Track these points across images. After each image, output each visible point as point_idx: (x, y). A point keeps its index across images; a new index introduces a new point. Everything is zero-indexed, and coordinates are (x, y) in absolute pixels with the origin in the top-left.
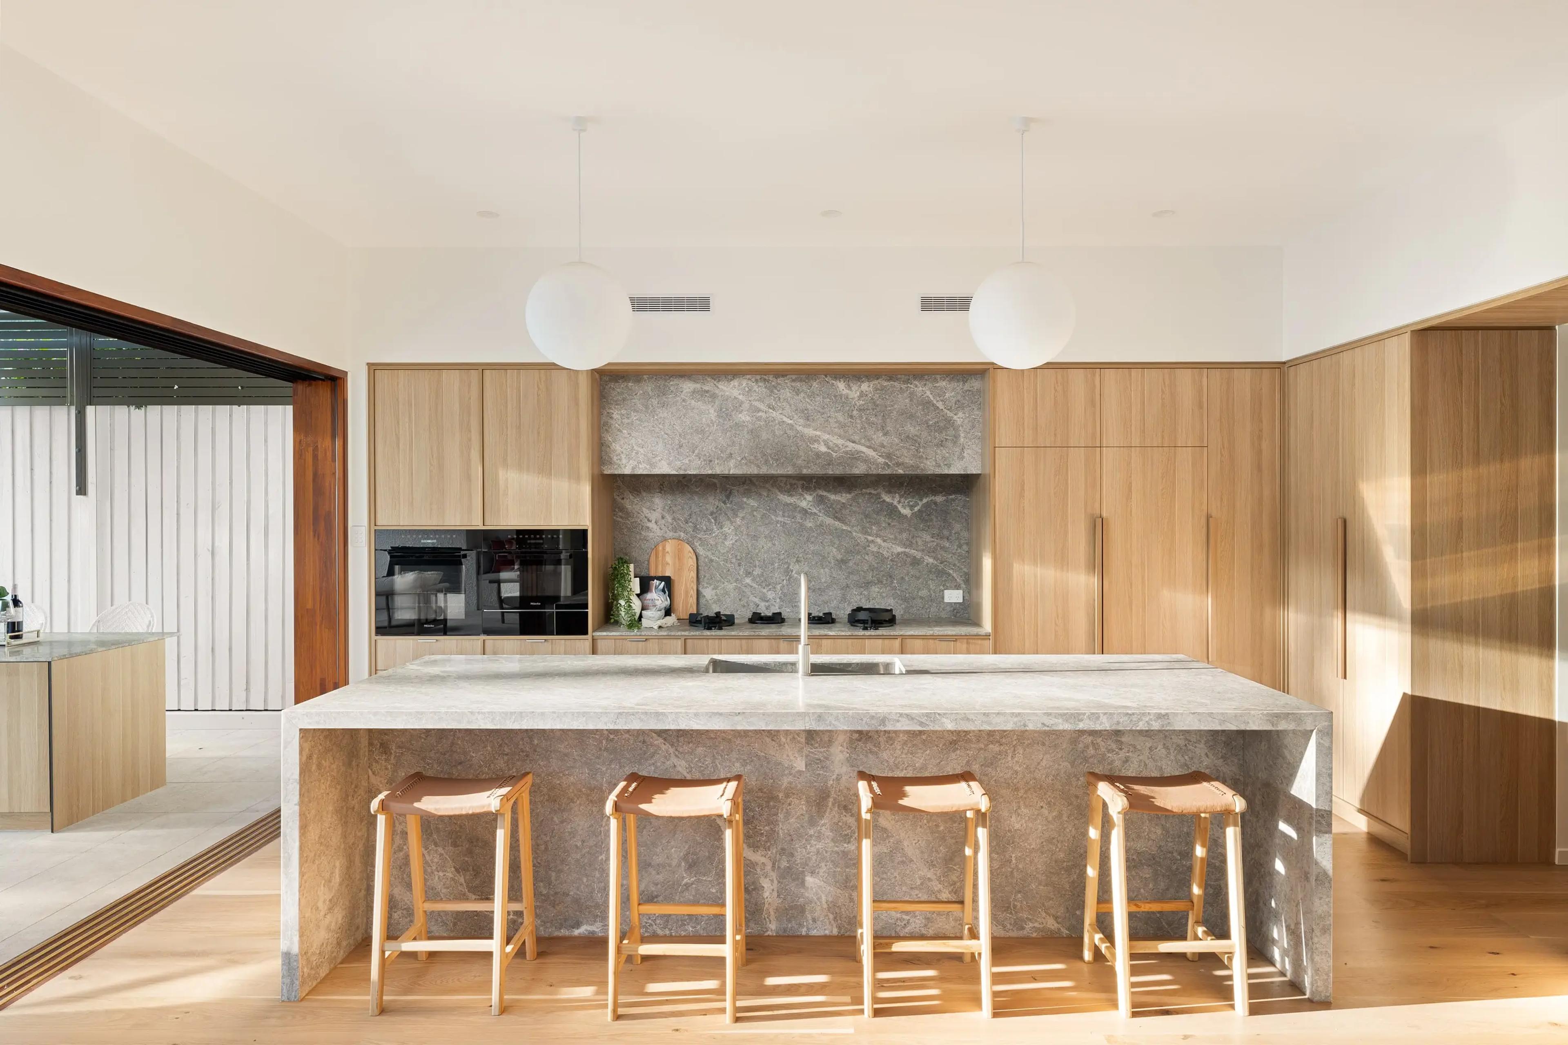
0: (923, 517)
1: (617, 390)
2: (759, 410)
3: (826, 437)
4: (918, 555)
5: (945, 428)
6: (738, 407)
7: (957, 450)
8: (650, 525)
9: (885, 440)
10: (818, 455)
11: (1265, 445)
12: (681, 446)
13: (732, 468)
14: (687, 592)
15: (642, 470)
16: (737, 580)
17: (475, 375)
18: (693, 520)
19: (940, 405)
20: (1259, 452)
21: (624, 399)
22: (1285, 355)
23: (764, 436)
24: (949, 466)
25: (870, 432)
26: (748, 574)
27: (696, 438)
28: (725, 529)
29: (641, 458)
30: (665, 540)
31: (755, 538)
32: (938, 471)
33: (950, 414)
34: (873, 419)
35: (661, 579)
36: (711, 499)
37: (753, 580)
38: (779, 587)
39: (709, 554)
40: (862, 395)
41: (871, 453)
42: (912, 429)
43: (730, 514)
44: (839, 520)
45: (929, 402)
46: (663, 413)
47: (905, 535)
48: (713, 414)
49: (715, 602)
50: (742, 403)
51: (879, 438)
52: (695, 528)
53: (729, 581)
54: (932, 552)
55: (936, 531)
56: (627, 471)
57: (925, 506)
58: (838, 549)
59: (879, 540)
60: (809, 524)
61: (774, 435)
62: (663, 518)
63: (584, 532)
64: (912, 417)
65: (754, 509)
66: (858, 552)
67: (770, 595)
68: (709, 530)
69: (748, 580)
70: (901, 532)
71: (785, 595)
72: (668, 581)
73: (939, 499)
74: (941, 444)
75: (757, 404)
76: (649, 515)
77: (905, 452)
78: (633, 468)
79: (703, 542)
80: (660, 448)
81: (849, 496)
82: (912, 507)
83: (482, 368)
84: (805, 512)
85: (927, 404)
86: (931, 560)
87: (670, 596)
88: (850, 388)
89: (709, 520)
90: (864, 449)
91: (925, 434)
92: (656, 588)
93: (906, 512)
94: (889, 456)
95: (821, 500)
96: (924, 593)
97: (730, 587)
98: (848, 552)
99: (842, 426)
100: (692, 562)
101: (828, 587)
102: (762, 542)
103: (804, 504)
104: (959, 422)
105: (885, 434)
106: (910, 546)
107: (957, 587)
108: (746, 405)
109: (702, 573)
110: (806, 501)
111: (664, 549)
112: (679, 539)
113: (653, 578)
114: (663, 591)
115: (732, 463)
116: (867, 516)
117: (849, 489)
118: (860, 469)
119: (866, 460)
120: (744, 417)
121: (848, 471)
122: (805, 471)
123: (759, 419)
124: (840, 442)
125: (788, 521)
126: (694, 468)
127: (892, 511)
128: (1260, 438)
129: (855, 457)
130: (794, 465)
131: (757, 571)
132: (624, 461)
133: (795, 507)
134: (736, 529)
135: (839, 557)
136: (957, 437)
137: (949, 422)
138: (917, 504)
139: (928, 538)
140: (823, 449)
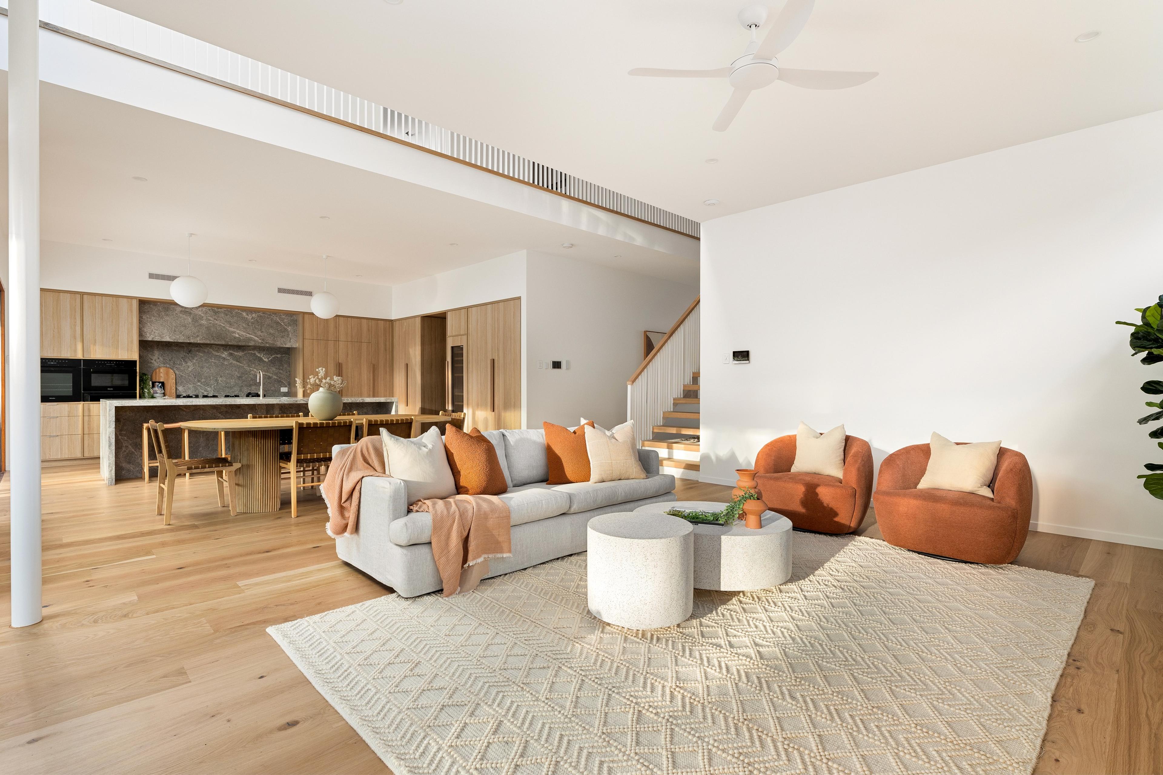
0: (272, 362)
1: (146, 307)
2: (210, 320)
3: (238, 331)
4: (271, 375)
5: (284, 332)
6: (201, 318)
7: (289, 339)
8: (152, 361)
9: (262, 334)
10: (235, 338)
11: (387, 343)
12: (175, 331)
13: (198, 340)
14: (171, 388)
15: (157, 339)
16: (194, 383)
17: (78, 296)
18: (174, 359)
19: (282, 324)
20: (386, 345)
21: (148, 311)
22: (393, 318)
23: (212, 329)
24: (286, 345)
25: (256, 331)
26: (199, 381)
27: (183, 329)
28: (189, 364)
29: (156, 334)
30: (160, 367)
31: (202, 367)
32: (281, 346)
33: (286, 327)
34: (257, 327)
35: (160, 382)
36: (182, 352)
37: (201, 383)
38: (213, 386)
39: (181, 373)
40: (253, 318)
41: (256, 338)
42: (271, 331)
43: (191, 358)
44: (238, 362)
45: (278, 322)
46: (167, 318)
47: (265, 368)
48: (190, 320)
49: (184, 392)
50: (203, 317)
51: (259, 333)
52: (174, 363)
53: (190, 384)
54: (276, 374)
55: (277, 367)
56: (150, 339)
57: (274, 358)
58: (238, 372)
59: (255, 370)
60: (226, 363)
61: (217, 330)
62: (158, 359)
63: (136, 361)
64: (272, 327)
65: (201, 357)
66: (247, 374)
67: (209, 389)
68: (181, 364)
69: (199, 384)
70: (264, 367)
71: (215, 389)
72: (163, 384)
73: (279, 356)
74: (282, 337)
75: (209, 318)
76: (152, 358)
77: (269, 339)
78: (153, 338)
79: (178, 369)
80: (165, 331)
81: (243, 353)
82: (268, 359)
83: (82, 294)
84: (224, 359)
85: (277, 323)
86: (276, 377)
87: (164, 389)
88: (248, 315)
89: (181, 360)
90: (253, 336)
91: (277, 333)
92: (157, 386)
93: (266, 360)
94: (263, 340)
95: (231, 355)
96: (273, 388)
97: (191, 386)
98: (242, 373)
99: (244, 328)
100: (173, 376)
101: (234, 386)
102: (205, 369)
103: (224, 356)
104: (289, 330)
105: (262, 332)
106: (268, 372)
107: (286, 387)
108: (205, 318)
109: (177, 381)
110: (225, 354)
111: (159, 371)
112: (166, 367)
113: (156, 382)
114: (161, 387)
115: (198, 339)
116: (250, 361)
117: (243, 351)
118: (252, 344)
119: (254, 341)
120: (204, 322)
121: (247, 344)
122: (230, 343)
123: (210, 323)
124: (244, 334)
125: (217, 362)
126: (181, 339)
127: (260, 360)
128: (386, 341)
129: (250, 339)
130: (225, 341)
131: (203, 380)
132: (148, 335)
133: (220, 356)
134: (193, 364)
135: (239, 375)
136: (288, 335)
137: (286, 330)
138: (270, 357)
139: (274, 369)
140: (237, 336)
